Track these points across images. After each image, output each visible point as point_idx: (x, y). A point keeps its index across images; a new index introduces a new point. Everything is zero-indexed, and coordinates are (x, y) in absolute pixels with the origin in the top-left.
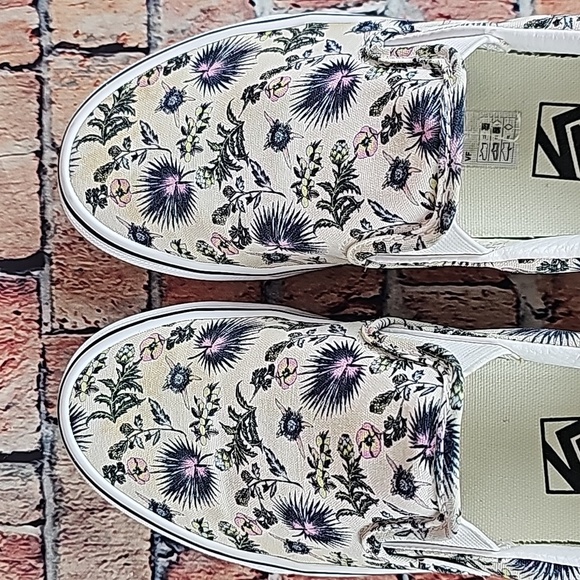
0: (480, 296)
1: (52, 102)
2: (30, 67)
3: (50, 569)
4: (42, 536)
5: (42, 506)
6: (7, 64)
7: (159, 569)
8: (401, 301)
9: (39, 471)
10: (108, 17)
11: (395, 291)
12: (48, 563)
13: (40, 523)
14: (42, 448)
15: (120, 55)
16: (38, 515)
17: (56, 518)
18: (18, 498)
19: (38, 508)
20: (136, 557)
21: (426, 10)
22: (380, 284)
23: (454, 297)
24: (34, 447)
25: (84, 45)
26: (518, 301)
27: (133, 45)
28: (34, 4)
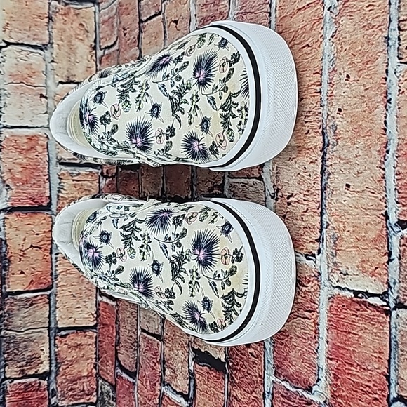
0: (253, 185)
8: (228, 187)
11: (226, 181)
22: (223, 177)
23: (244, 185)
26: (265, 188)
28: (138, 46)
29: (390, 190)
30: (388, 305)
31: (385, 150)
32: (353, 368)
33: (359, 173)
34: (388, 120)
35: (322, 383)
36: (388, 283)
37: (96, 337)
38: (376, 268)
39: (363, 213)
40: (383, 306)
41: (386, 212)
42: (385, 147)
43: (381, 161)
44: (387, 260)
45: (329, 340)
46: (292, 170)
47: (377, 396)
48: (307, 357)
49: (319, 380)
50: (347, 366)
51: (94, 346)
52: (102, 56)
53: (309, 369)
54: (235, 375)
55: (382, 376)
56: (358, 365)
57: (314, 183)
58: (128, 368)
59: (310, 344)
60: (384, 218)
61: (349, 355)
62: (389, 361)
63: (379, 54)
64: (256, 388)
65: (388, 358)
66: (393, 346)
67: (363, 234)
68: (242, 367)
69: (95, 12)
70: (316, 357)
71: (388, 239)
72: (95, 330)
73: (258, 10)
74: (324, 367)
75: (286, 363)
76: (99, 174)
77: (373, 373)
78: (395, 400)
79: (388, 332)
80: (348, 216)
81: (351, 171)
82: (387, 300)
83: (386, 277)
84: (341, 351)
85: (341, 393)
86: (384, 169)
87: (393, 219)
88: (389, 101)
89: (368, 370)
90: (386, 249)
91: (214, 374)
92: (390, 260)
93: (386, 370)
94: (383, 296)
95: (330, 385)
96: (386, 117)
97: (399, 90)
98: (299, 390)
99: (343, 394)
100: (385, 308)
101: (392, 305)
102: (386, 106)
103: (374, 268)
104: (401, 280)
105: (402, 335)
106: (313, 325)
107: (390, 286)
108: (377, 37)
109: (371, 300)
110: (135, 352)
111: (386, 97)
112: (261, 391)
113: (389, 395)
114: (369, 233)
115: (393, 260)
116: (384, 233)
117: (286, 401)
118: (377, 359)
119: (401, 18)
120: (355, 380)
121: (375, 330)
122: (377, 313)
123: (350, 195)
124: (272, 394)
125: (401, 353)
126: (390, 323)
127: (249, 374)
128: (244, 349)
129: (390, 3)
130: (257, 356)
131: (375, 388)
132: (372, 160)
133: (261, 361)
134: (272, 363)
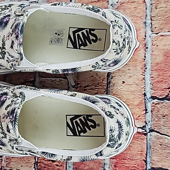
0: (59, 81)
8: (39, 82)
11: (38, 79)
22: (34, 77)
23: (52, 81)
26: (68, 83)
29: (147, 84)
30: (146, 131)
31: (145, 68)
32: (126, 161)
33: (130, 77)
34: (146, 55)
36: (146, 122)
38: (139, 116)
39: (131, 94)
40: (143, 132)
41: (145, 93)
42: (145, 67)
43: (143, 72)
44: (145, 113)
46: (88, 75)
50: (122, 160)
53: (98, 165)
55: (142, 161)
56: (129, 159)
57: (103, 81)
60: (144, 95)
61: (124, 155)
62: (146, 154)
63: (141, 28)
65: (146, 153)
66: (148, 148)
67: (132, 103)
71: (145, 104)
74: (108, 163)
75: (82, 165)
77: (137, 161)
79: (146, 142)
80: (123, 95)
81: (125, 76)
82: (145, 129)
83: (144, 120)
86: (144, 75)
87: (149, 96)
88: (147, 48)
89: (135, 160)
90: (144, 108)
93: (144, 158)
94: (143, 128)
96: (145, 54)
97: (152, 44)
100: (144, 132)
101: (148, 131)
102: (145, 50)
103: (138, 116)
104: (152, 120)
105: (153, 143)
107: (146, 123)
108: (139, 21)
111: (145, 46)
113: (146, 168)
114: (135, 102)
115: (148, 112)
116: (144, 101)
118: (140, 155)
119: (152, 16)
120: (127, 165)
121: (139, 143)
122: (140, 135)
123: (124, 86)
125: (152, 150)
126: (147, 138)
128: (50, 164)
129: (146, 9)
130: (61, 166)
131: (138, 167)
132: (137, 71)
133: (64, 167)
134: (72, 167)
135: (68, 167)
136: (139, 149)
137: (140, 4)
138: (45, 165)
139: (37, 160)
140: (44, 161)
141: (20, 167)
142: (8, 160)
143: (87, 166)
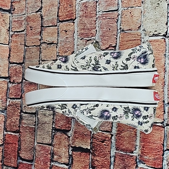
1: (42, 52)
2: (39, 46)
3: (36, 133)
4: (35, 127)
5: (35, 122)
6: (35, 45)
7: (53, 135)
9: (35, 116)
10: (51, 38)
12: (36, 132)
13: (35, 125)
14: (36, 112)
15: (53, 45)
16: (35, 124)
17: (37, 125)
18: (32, 121)
19: (35, 123)
20: (50, 132)
21: (102, 39)
24: (35, 112)
25: (47, 42)
27: (55, 43)
28: (40, 35)
29: (165, 95)
31: (164, 84)
32: (150, 144)
34: (165, 76)
35: (137, 150)
36: (164, 119)
37: (3, 149)
38: (160, 116)
41: (164, 100)
42: (164, 83)
43: (163, 87)
45: (141, 137)
47: (159, 150)
48: (131, 143)
49: (136, 149)
50: (148, 144)
51: (2, 153)
52: (13, 35)
53: (132, 146)
54: (96, 152)
56: (152, 143)
58: (27, 159)
59: (133, 139)
60: (163, 102)
61: (149, 140)
62: (164, 140)
63: (162, 58)
64: (107, 155)
66: (165, 136)
68: (100, 149)
69: (10, 16)
70: (135, 142)
71: (164, 108)
72: (2, 146)
73: (111, 36)
74: (139, 145)
75: (122, 146)
76: (8, 82)
77: (158, 144)
78: (166, 150)
79: (164, 133)
83: (163, 118)
84: (146, 139)
85: (145, 151)
86: (164, 89)
87: (166, 102)
88: (166, 71)
89: (156, 143)
90: (163, 110)
91: (84, 154)
92: (164, 113)
93: (162, 143)
94: (162, 123)
95: (141, 150)
96: (165, 75)
98: (127, 153)
99: (146, 152)
100: (162, 126)
101: (165, 125)
104: (168, 118)
106: (134, 133)
108: (161, 53)
109: (157, 124)
110: (33, 152)
111: (165, 70)
112: (109, 156)
113: (163, 150)
116: (163, 106)
117: (121, 157)
118: (159, 140)
120: (151, 147)
121: (159, 132)
122: (160, 128)
124: (115, 156)
125: (168, 137)
126: (164, 130)
127: (103, 151)
128: (101, 144)
129: (166, 46)
130: (108, 145)
131: (158, 148)
132: (159, 86)
133: (109, 146)
134: (115, 146)
135: (112, 147)
136: (159, 136)
137: (162, 42)
138: (97, 144)
139: (92, 141)
140: (96, 142)
141: (81, 145)
142: (73, 140)
143: (124, 146)
